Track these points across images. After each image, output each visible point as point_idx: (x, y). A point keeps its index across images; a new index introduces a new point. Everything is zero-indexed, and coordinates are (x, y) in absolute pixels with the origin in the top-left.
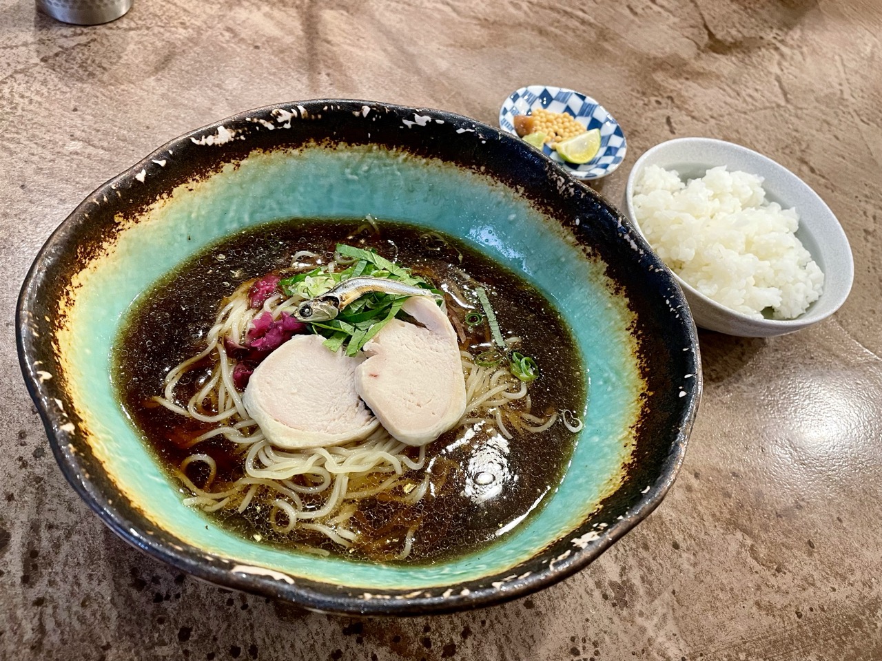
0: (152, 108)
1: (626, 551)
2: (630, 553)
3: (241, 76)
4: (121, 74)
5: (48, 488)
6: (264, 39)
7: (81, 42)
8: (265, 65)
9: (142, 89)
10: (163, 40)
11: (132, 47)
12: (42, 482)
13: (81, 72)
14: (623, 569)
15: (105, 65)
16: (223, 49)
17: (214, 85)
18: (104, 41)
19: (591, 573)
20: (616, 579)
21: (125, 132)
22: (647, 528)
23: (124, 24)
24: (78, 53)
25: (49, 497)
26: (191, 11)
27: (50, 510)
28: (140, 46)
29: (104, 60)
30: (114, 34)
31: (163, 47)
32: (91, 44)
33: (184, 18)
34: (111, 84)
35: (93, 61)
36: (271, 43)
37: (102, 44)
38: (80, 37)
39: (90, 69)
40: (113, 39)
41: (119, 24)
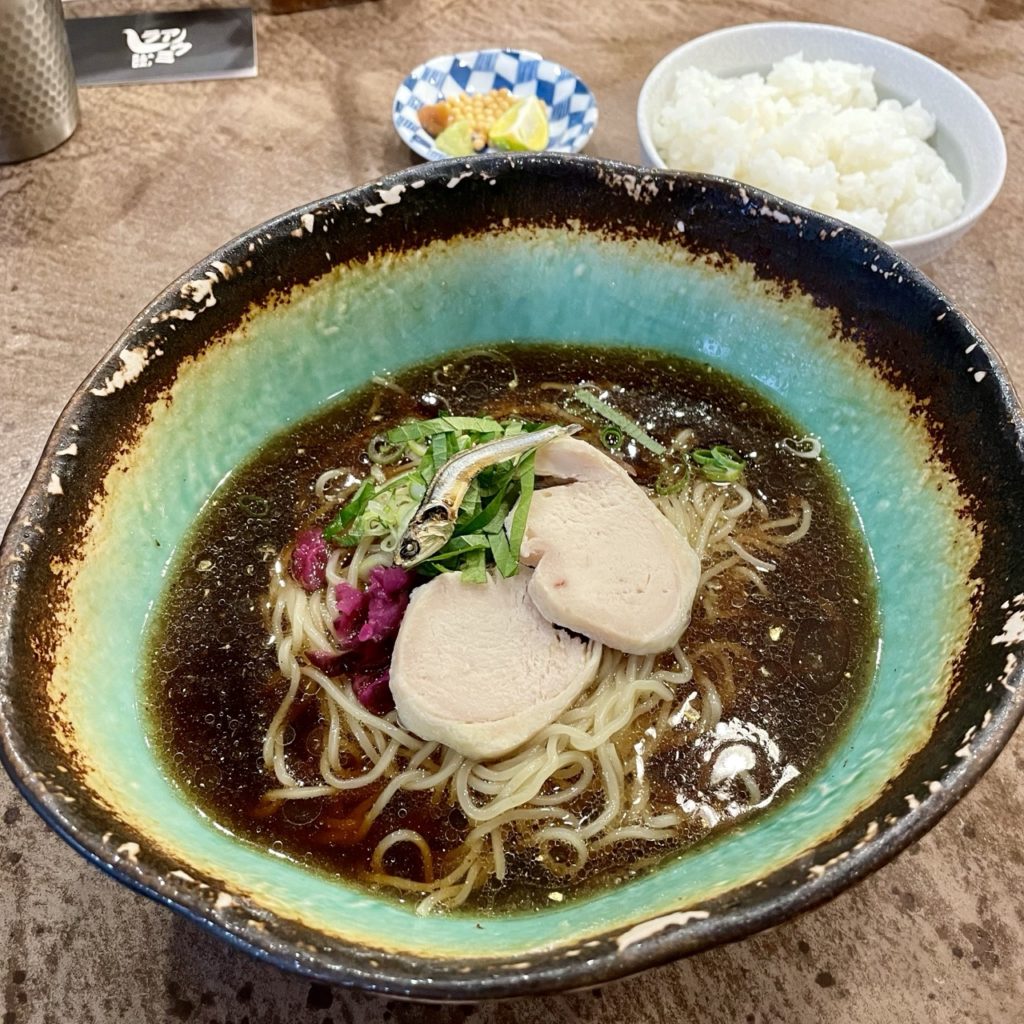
0: (124, 267)
1: (982, 869)
2: (990, 871)
3: (252, 195)
4: (74, 225)
5: (30, 870)
6: (278, 134)
7: (13, 188)
8: (283, 173)
9: (106, 241)
10: (131, 164)
11: (86, 181)
12: (21, 862)
13: (16, 231)
14: (983, 900)
15: (50, 216)
16: (218, 160)
17: (211, 217)
18: (46, 180)
19: (926, 914)
20: (972, 918)
21: (91, 308)
22: (1014, 824)
23: (72, 150)
24: (10, 205)
25: (34, 882)
26: (166, 114)
27: (36, 904)
28: (98, 178)
29: (49, 209)
30: (58, 168)
31: (131, 174)
32: (28, 189)
33: (158, 125)
34: (62, 242)
35: (33, 213)
36: (288, 139)
37: (43, 186)
38: (9, 182)
39: (30, 225)
40: (57, 176)
41: (63, 151)
